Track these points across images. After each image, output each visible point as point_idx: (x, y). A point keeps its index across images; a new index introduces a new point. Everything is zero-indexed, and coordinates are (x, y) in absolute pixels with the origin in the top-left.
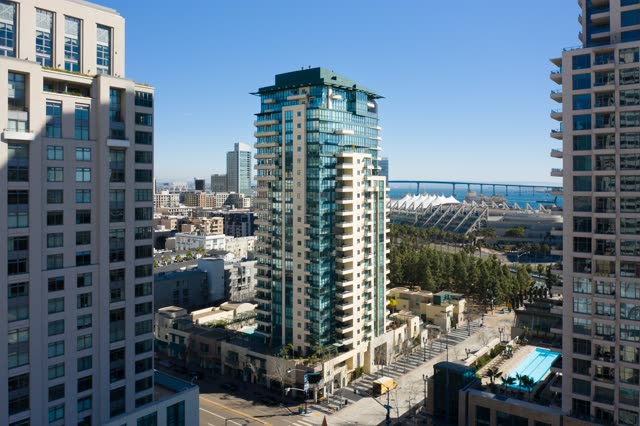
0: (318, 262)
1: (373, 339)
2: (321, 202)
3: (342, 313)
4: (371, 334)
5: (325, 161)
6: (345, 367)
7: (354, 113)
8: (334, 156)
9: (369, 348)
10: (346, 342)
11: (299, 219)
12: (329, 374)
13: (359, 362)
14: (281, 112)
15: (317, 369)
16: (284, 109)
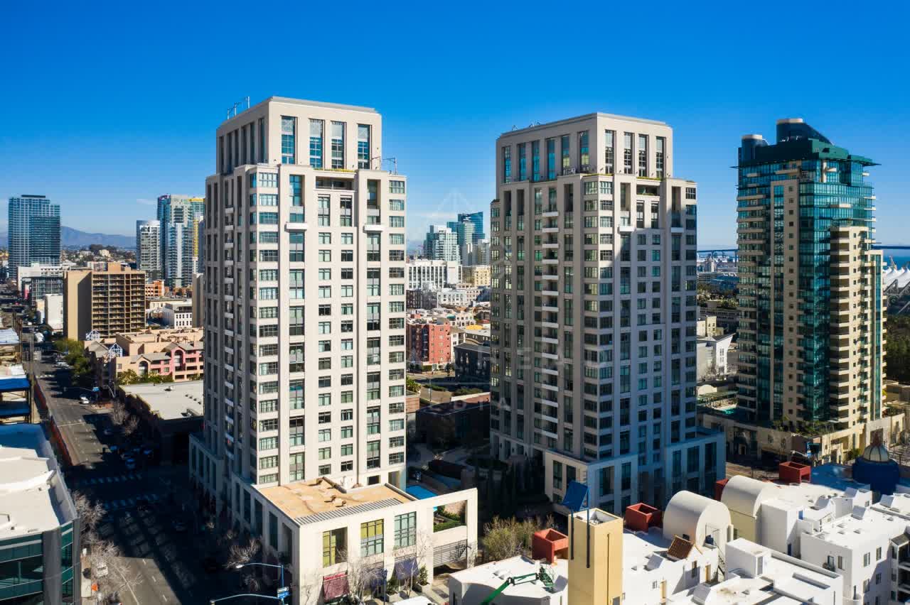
0: (813, 338)
1: (869, 421)
2: (816, 277)
3: (838, 391)
4: (867, 416)
5: (818, 235)
6: (841, 445)
7: (849, 185)
8: (829, 230)
9: (864, 430)
10: (842, 420)
11: (791, 295)
12: (826, 448)
13: (854, 444)
14: (769, 186)
15: (816, 440)
16: (773, 184)
